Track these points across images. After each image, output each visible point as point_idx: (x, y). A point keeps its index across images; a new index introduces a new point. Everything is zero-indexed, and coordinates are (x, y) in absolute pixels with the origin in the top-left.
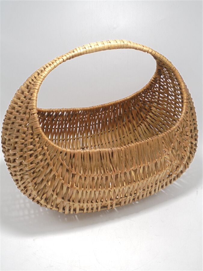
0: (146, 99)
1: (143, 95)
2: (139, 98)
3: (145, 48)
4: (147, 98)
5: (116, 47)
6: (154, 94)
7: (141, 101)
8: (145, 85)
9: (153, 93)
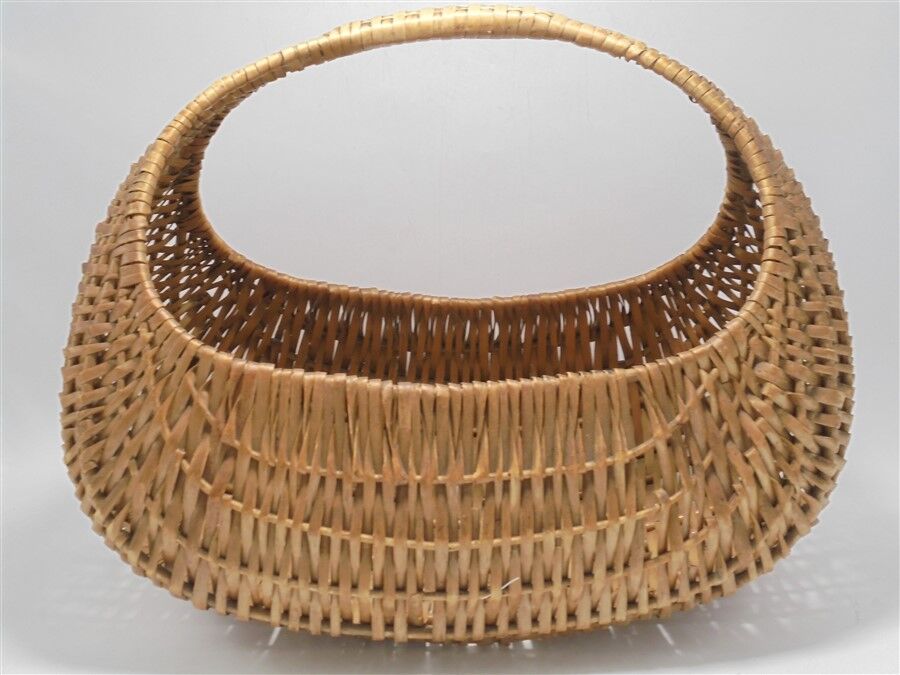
0: (721, 295)
1: (706, 273)
2: (693, 287)
3: (610, 40)
4: (726, 290)
5: (487, 26)
6: (749, 271)
7: (703, 301)
8: (704, 231)
9: (744, 270)
